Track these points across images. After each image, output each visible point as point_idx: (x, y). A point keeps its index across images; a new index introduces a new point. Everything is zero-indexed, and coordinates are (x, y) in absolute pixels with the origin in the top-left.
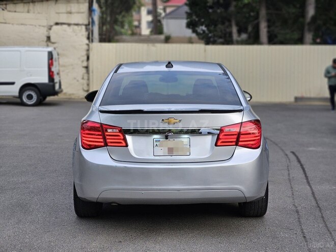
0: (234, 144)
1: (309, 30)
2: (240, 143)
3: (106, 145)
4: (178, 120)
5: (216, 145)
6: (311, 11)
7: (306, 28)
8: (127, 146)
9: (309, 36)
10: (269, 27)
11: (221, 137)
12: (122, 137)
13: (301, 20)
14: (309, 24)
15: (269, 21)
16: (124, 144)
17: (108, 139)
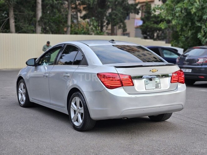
0: (177, 81)
1: (39, 25)
2: (179, 81)
3: (122, 86)
4: (157, 70)
5: (171, 82)
6: (40, 14)
7: (37, 24)
8: (133, 85)
9: (39, 29)
10: (15, 22)
11: (172, 78)
12: (131, 81)
13: (34, 19)
14: (39, 21)
15: (15, 19)
16: (132, 85)
17: (123, 82)
